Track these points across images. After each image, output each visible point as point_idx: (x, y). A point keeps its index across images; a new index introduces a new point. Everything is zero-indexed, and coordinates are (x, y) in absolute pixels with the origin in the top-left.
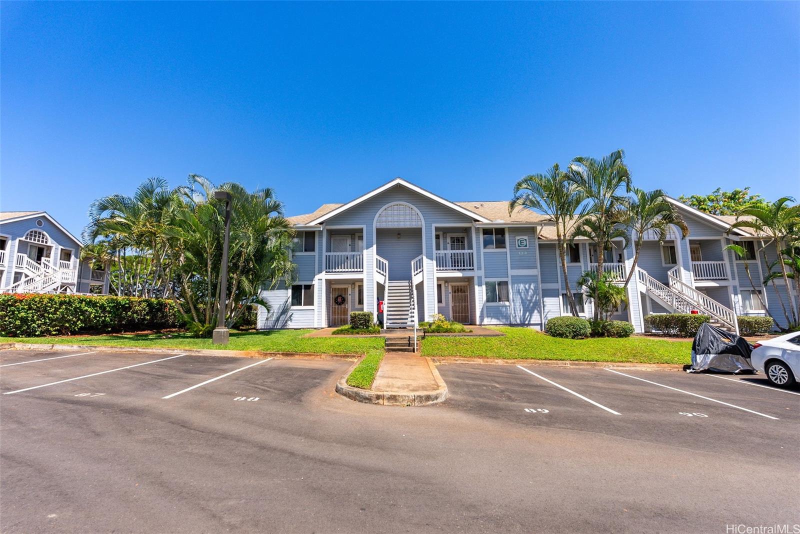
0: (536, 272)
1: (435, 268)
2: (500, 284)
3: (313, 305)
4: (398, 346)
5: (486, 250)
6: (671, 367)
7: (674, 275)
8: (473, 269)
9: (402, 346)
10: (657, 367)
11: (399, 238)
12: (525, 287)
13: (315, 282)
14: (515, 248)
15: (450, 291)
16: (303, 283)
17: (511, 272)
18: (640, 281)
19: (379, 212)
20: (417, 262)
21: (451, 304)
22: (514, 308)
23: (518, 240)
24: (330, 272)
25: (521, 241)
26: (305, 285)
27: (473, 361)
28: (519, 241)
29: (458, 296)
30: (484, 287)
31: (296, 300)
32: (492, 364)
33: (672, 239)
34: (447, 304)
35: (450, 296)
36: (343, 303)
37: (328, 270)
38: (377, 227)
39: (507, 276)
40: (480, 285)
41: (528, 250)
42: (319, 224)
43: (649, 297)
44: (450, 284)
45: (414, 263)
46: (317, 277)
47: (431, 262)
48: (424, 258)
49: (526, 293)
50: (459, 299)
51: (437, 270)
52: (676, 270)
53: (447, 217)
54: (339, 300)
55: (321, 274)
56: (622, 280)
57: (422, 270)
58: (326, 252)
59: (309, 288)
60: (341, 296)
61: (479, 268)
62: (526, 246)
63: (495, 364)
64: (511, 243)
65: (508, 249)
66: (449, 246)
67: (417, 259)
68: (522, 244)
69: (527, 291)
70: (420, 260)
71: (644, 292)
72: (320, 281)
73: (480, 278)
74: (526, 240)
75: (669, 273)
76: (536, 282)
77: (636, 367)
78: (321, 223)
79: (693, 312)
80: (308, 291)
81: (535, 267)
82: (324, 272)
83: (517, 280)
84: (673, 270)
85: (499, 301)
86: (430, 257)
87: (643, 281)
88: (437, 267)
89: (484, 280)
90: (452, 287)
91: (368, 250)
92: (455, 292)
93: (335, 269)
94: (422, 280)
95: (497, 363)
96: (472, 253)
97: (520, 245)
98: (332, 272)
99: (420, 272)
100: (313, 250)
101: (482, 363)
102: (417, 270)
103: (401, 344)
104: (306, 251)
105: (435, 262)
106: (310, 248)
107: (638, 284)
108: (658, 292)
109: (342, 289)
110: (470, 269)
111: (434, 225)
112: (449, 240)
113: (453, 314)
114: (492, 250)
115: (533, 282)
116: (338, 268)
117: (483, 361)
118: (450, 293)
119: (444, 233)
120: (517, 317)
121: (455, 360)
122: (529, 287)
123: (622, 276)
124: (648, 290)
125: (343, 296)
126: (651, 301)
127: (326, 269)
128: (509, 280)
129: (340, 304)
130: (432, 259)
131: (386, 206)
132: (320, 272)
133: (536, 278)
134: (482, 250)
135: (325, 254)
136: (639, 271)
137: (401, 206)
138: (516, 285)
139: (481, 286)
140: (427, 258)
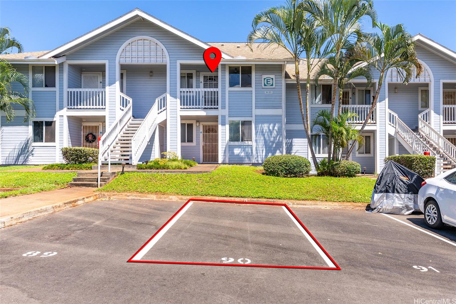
0: (281, 112)
1: (179, 106)
2: (244, 123)
3: (55, 142)
4: (86, 181)
5: (232, 89)
6: (354, 206)
7: (424, 119)
8: (217, 108)
9: (90, 181)
10: (339, 206)
11: (151, 76)
12: (269, 127)
13: (57, 119)
14: (261, 87)
15: (201, 131)
16: (44, 119)
17: (256, 112)
18: (390, 123)
19: (123, 47)
20: (161, 100)
21: (202, 144)
22: (256, 148)
23: (264, 79)
24: (71, 109)
25: (267, 80)
26: (46, 122)
27: (146, 197)
28: (266, 80)
29: (209, 135)
30: (227, 126)
31: (38, 136)
32: (166, 200)
33: (426, 82)
34: (198, 143)
35: (201, 135)
36: (93, 141)
37: (70, 107)
38: (121, 63)
39: (251, 115)
40: (223, 124)
41: (274, 90)
42: (53, 57)
43: (397, 139)
44: (201, 123)
45: (158, 101)
46: (58, 114)
47: (174, 100)
48: (168, 96)
49: (269, 133)
50: (209, 139)
51: (181, 108)
52: (426, 114)
53: (191, 54)
54: (90, 138)
55: (62, 110)
56: (372, 122)
57: (166, 109)
58: (69, 87)
59: (50, 124)
60: (91, 134)
61: (223, 107)
62: (272, 85)
63: (168, 200)
64: (257, 82)
65: (253, 89)
66: (202, 85)
67: (162, 97)
68: (268, 83)
69: (271, 132)
70: (164, 98)
71: (393, 134)
72: (62, 118)
73: (223, 117)
74: (272, 79)
75: (420, 116)
76: (280, 122)
77: (317, 205)
78: (55, 57)
79: (425, 154)
80: (49, 127)
81: (280, 107)
82: (65, 109)
83: (261, 120)
84: (424, 113)
85: (242, 141)
86: (174, 95)
87: (393, 123)
88: (181, 105)
89: (228, 119)
90: (203, 126)
91: (110, 87)
92: (206, 132)
93: (77, 105)
94: (166, 119)
95: (171, 199)
96: (217, 92)
97: (266, 84)
98: (74, 109)
99: (164, 110)
100: (54, 86)
101: (155, 199)
102: (161, 108)
103: (89, 179)
104: (46, 86)
105: (178, 101)
106: (50, 83)
107: (388, 126)
108: (404, 135)
109: (93, 127)
110: (215, 108)
111: (179, 62)
112: (202, 79)
113: (203, 153)
114: (238, 89)
115: (278, 122)
116: (80, 105)
117: (157, 197)
118: (201, 132)
119: (197, 72)
120: (259, 157)
121: (126, 195)
122: (274, 127)
123: (373, 119)
124: (397, 133)
125: (94, 134)
126: (398, 144)
127: (68, 105)
128: (253, 119)
129: (90, 142)
130: (176, 97)
131: (129, 40)
132: (61, 108)
133: (280, 118)
134: (228, 89)
135: (66, 89)
136: (390, 114)
137: (145, 41)
138: (260, 125)
139: (225, 125)
140: (171, 96)
